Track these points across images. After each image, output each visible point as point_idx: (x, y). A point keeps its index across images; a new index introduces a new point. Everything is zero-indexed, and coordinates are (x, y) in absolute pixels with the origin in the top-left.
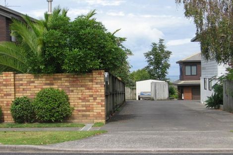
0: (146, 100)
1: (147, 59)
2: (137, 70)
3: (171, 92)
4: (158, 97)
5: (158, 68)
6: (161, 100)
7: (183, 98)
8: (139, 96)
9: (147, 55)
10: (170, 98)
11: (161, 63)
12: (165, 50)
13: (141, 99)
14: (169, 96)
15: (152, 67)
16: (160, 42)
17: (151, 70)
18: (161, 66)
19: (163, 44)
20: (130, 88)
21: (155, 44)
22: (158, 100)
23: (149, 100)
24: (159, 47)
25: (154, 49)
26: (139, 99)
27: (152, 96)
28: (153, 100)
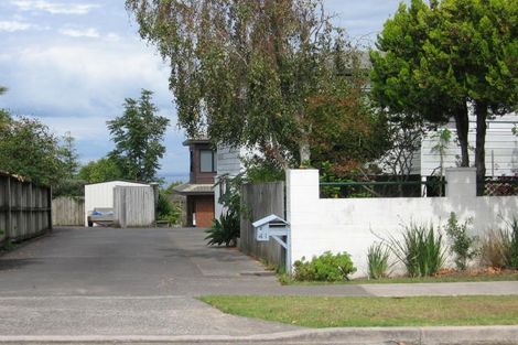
0: (103, 226)
1: (113, 136)
2: (100, 158)
3: (161, 208)
4: (130, 220)
5: (140, 154)
6: (137, 227)
7: (194, 223)
8: (89, 218)
9: (115, 126)
10: (158, 223)
11: (144, 145)
12: (155, 114)
13: (94, 224)
14: (157, 219)
15: (124, 154)
16: (144, 98)
17: (123, 160)
18: (144, 152)
19: (150, 102)
20: (76, 200)
21: (132, 102)
22: (128, 227)
23: (109, 226)
24: (142, 109)
25: (131, 113)
26: (90, 224)
27: (117, 217)
28: (118, 226)
